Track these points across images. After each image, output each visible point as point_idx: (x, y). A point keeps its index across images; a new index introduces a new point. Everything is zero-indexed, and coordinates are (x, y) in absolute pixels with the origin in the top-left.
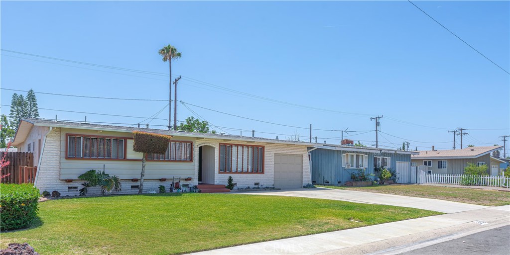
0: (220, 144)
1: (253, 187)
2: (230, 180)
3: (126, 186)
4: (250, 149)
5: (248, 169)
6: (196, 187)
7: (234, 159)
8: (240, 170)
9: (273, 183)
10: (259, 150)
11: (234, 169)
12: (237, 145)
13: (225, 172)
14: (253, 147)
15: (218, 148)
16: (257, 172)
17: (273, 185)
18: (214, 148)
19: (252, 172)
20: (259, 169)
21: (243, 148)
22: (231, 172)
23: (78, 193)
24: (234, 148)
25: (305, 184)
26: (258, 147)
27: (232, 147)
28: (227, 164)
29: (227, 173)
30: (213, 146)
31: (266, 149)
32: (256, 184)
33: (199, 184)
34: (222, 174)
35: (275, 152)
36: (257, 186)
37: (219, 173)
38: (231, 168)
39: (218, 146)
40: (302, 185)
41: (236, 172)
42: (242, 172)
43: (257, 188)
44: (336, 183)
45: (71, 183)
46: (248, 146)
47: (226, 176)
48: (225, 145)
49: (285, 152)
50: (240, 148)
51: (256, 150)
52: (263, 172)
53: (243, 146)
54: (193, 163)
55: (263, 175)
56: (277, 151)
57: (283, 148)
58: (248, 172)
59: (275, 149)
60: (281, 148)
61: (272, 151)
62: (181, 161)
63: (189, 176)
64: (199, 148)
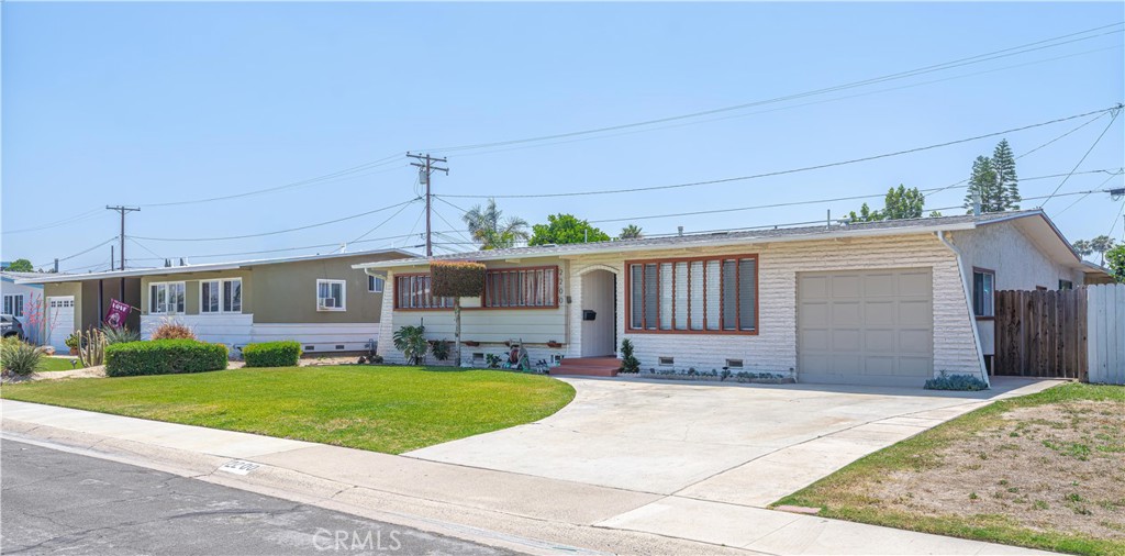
0: (627, 263)
4: (711, 268)
5: (705, 320)
7: (667, 294)
8: (682, 323)
9: (792, 363)
10: (744, 267)
11: (666, 323)
12: (674, 262)
15: (623, 272)
16: (737, 330)
17: (792, 369)
21: (706, 266)
22: (659, 330)
26: (737, 258)
27: (659, 268)
30: (610, 269)
31: (761, 264)
32: (730, 363)
34: (635, 335)
35: (797, 268)
36: (734, 370)
38: (659, 321)
39: (623, 268)
42: (690, 330)
47: (643, 340)
48: (643, 265)
49: (837, 265)
50: (682, 269)
51: (730, 270)
52: (754, 330)
53: (689, 262)
54: (562, 310)
55: (754, 338)
56: (807, 265)
57: (830, 253)
58: (706, 330)
59: (799, 260)
60: (824, 253)
61: (786, 265)
62: (536, 307)
63: (553, 338)
64: (580, 278)
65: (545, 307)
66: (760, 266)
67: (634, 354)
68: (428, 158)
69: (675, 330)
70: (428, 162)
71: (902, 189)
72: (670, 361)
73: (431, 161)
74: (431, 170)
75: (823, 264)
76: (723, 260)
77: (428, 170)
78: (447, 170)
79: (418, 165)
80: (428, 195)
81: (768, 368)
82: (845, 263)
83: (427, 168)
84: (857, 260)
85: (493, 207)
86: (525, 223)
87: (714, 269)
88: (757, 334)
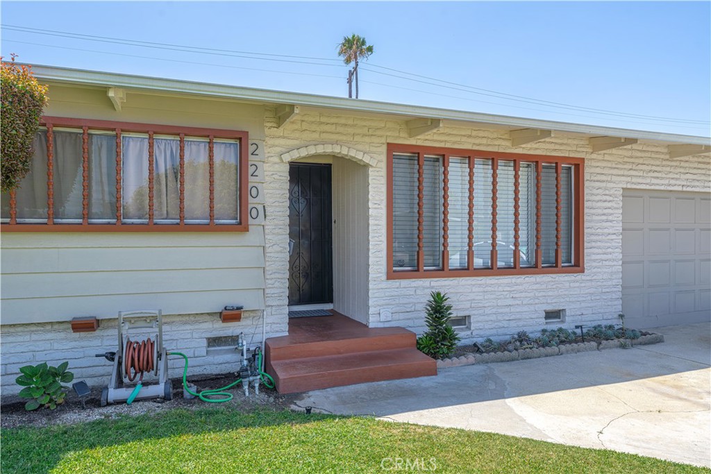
0: (391, 147)
1: (539, 329)
2: (438, 309)
4: (523, 172)
5: (516, 253)
7: (457, 219)
8: (481, 259)
9: (617, 307)
10: (563, 176)
11: (455, 259)
12: (469, 156)
13: (416, 270)
14: (535, 162)
15: (383, 165)
16: (553, 266)
17: (621, 316)
18: (366, 166)
19: (533, 268)
20: (562, 256)
21: (494, 169)
22: (442, 269)
24: (457, 171)
26: (555, 163)
27: (445, 165)
28: (425, 235)
29: (428, 274)
30: (359, 156)
31: (588, 173)
32: (550, 315)
34: (404, 282)
35: (624, 183)
36: (554, 325)
37: (391, 275)
38: (445, 255)
39: (384, 158)
41: (467, 270)
42: (490, 270)
46: (515, 160)
47: (420, 290)
48: (416, 154)
49: (661, 184)
50: (482, 171)
51: (548, 179)
52: (577, 265)
53: (493, 158)
54: (254, 235)
55: (579, 277)
56: (634, 180)
57: (654, 168)
58: (516, 268)
59: (626, 173)
60: (649, 168)
61: (614, 178)
62: (181, 227)
63: (233, 300)
64: (287, 168)
65: (210, 227)
69: (470, 271)
75: (648, 181)
81: (595, 317)
82: (666, 182)
84: (677, 179)
88: (582, 271)
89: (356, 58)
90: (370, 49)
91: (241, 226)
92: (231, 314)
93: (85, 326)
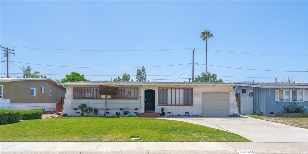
0: (159, 88)
1: (184, 115)
2: (162, 110)
3: (102, 112)
5: (180, 103)
6: (142, 114)
8: (174, 103)
9: (201, 112)
12: (171, 88)
15: (157, 90)
16: (188, 105)
21: (176, 90)
22: (165, 105)
23: (80, 115)
24: (169, 90)
25: (231, 114)
26: (188, 89)
28: (164, 100)
30: (154, 90)
32: (186, 113)
33: (144, 112)
34: (159, 106)
38: (167, 103)
40: (229, 114)
43: (187, 115)
44: (268, 113)
45: (77, 110)
46: (179, 88)
48: (162, 89)
50: (174, 90)
51: (186, 91)
54: (139, 100)
55: (192, 107)
56: (205, 91)
58: (180, 105)
61: (200, 91)
62: (131, 99)
63: (137, 107)
64: (144, 91)
65: (134, 99)
66: (194, 91)
67: (164, 112)
68: (8, 49)
69: (171, 105)
70: (8, 50)
71: (126, 74)
72: (170, 113)
73: (9, 50)
74: (9, 53)
76: (184, 88)
77: (8, 52)
78: (14, 54)
79: (5, 51)
80: (8, 61)
81: (196, 114)
83: (7, 52)
85: (29, 67)
86: (39, 73)
87: (182, 91)
88: (193, 106)
89: (206, 39)
90: (212, 35)
91: (138, 99)
92: (137, 109)
93: (121, 109)
